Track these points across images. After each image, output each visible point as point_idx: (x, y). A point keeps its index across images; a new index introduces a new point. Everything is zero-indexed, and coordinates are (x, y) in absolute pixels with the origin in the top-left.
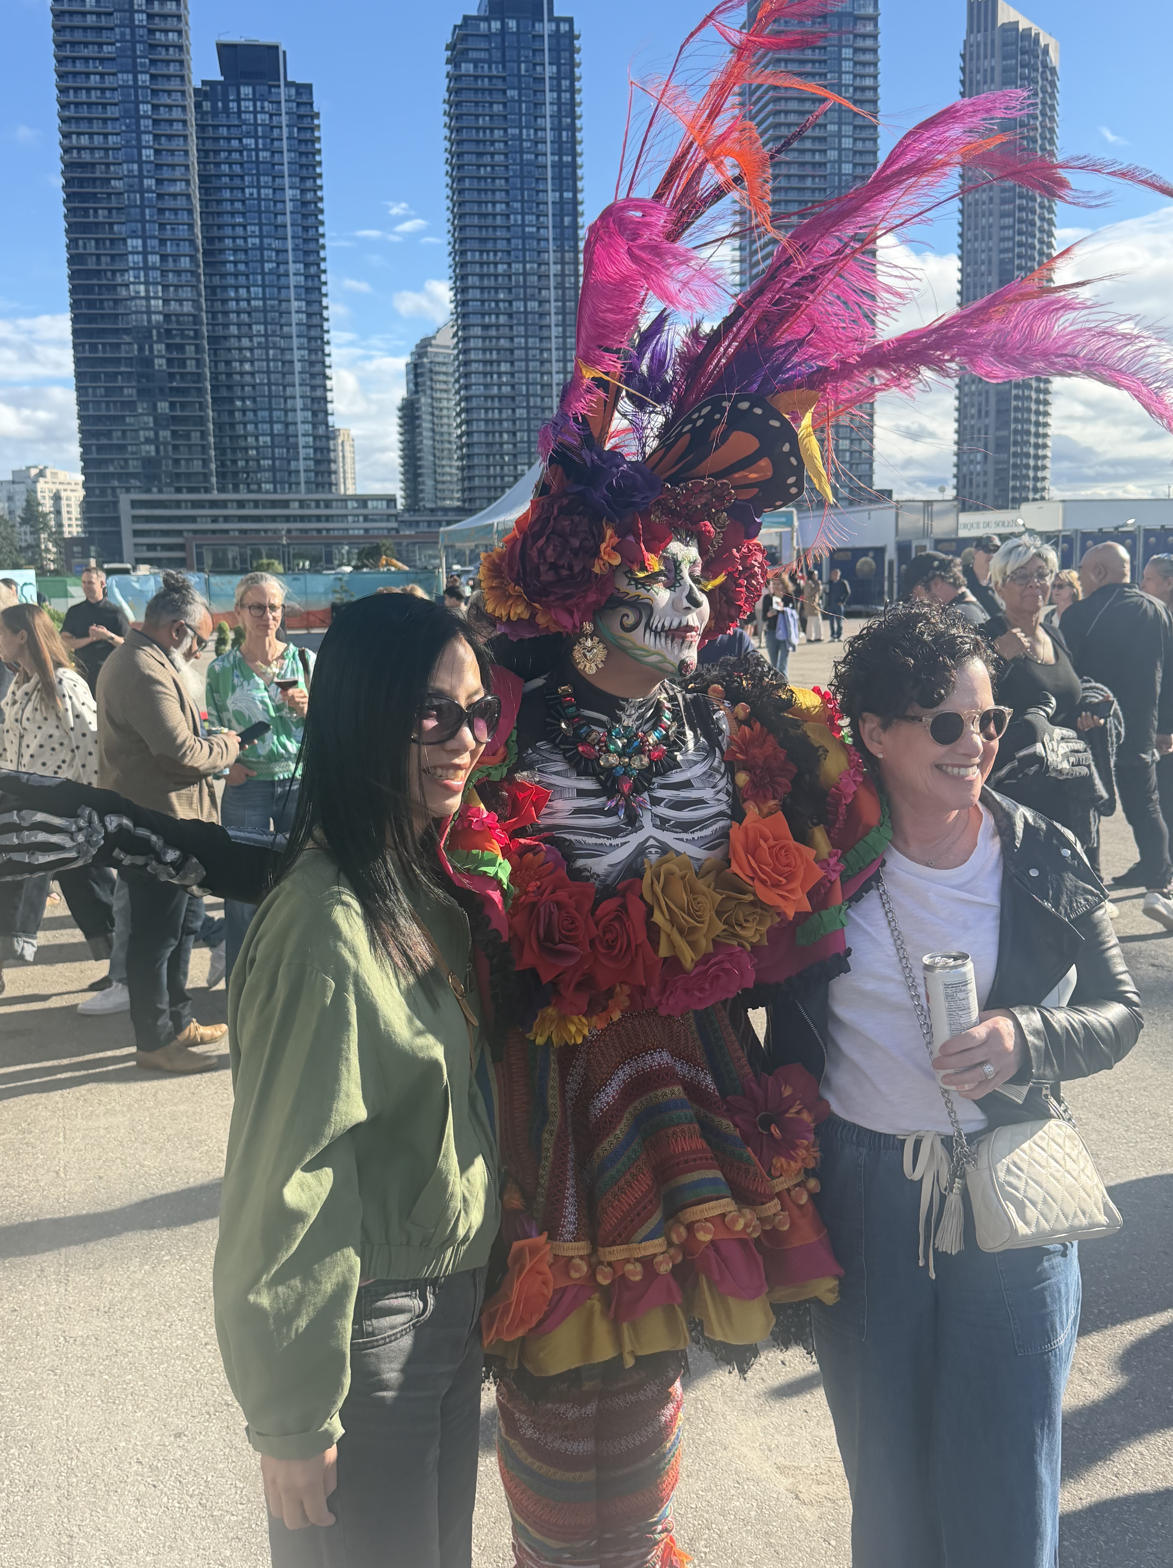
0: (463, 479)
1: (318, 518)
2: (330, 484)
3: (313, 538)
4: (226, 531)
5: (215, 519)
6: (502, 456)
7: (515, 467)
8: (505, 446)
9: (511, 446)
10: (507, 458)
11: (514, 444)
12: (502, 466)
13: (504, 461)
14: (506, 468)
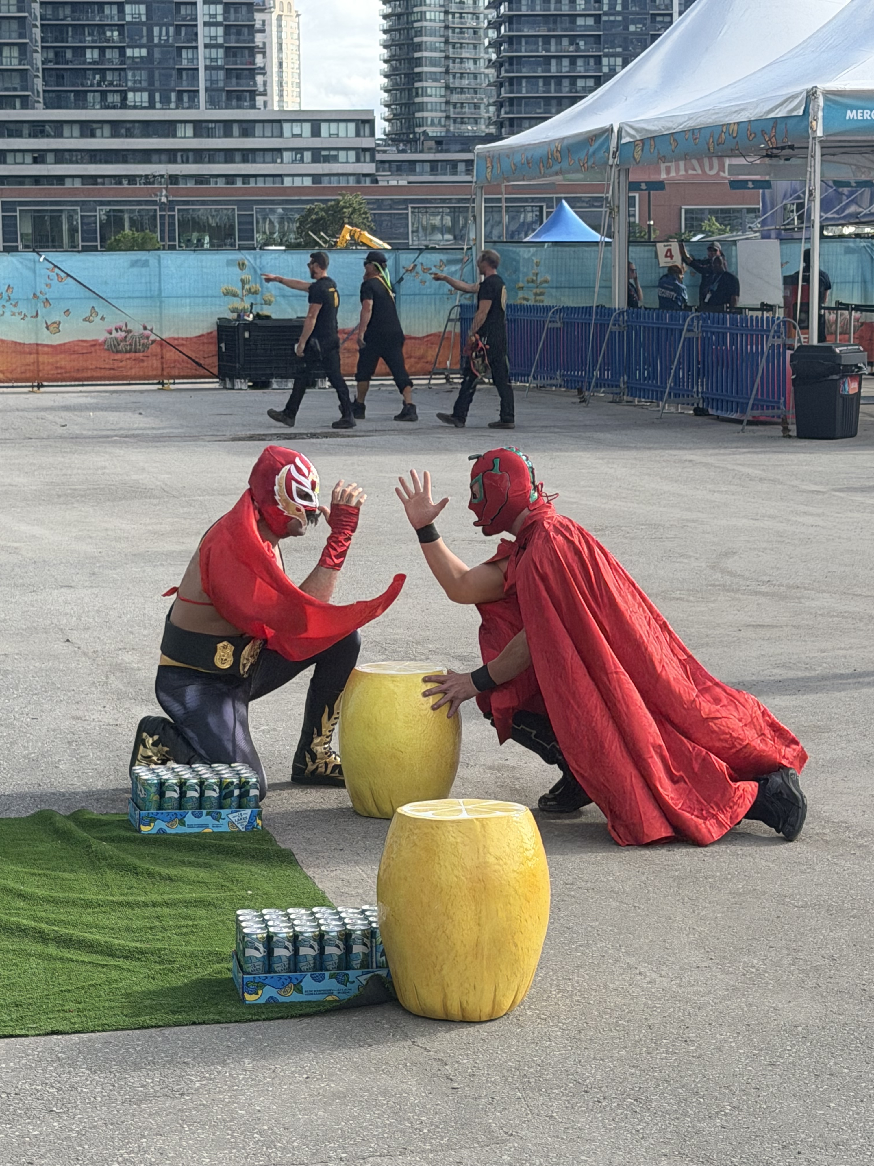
0: (499, 85)
1: (229, 155)
2: (253, 94)
3: (218, 191)
4: (60, 179)
5: (39, 156)
6: (573, 39)
7: (598, 60)
8: (580, 21)
9: (590, 21)
10: (582, 43)
11: (597, 18)
12: (573, 60)
13: (578, 50)
14: (580, 62)
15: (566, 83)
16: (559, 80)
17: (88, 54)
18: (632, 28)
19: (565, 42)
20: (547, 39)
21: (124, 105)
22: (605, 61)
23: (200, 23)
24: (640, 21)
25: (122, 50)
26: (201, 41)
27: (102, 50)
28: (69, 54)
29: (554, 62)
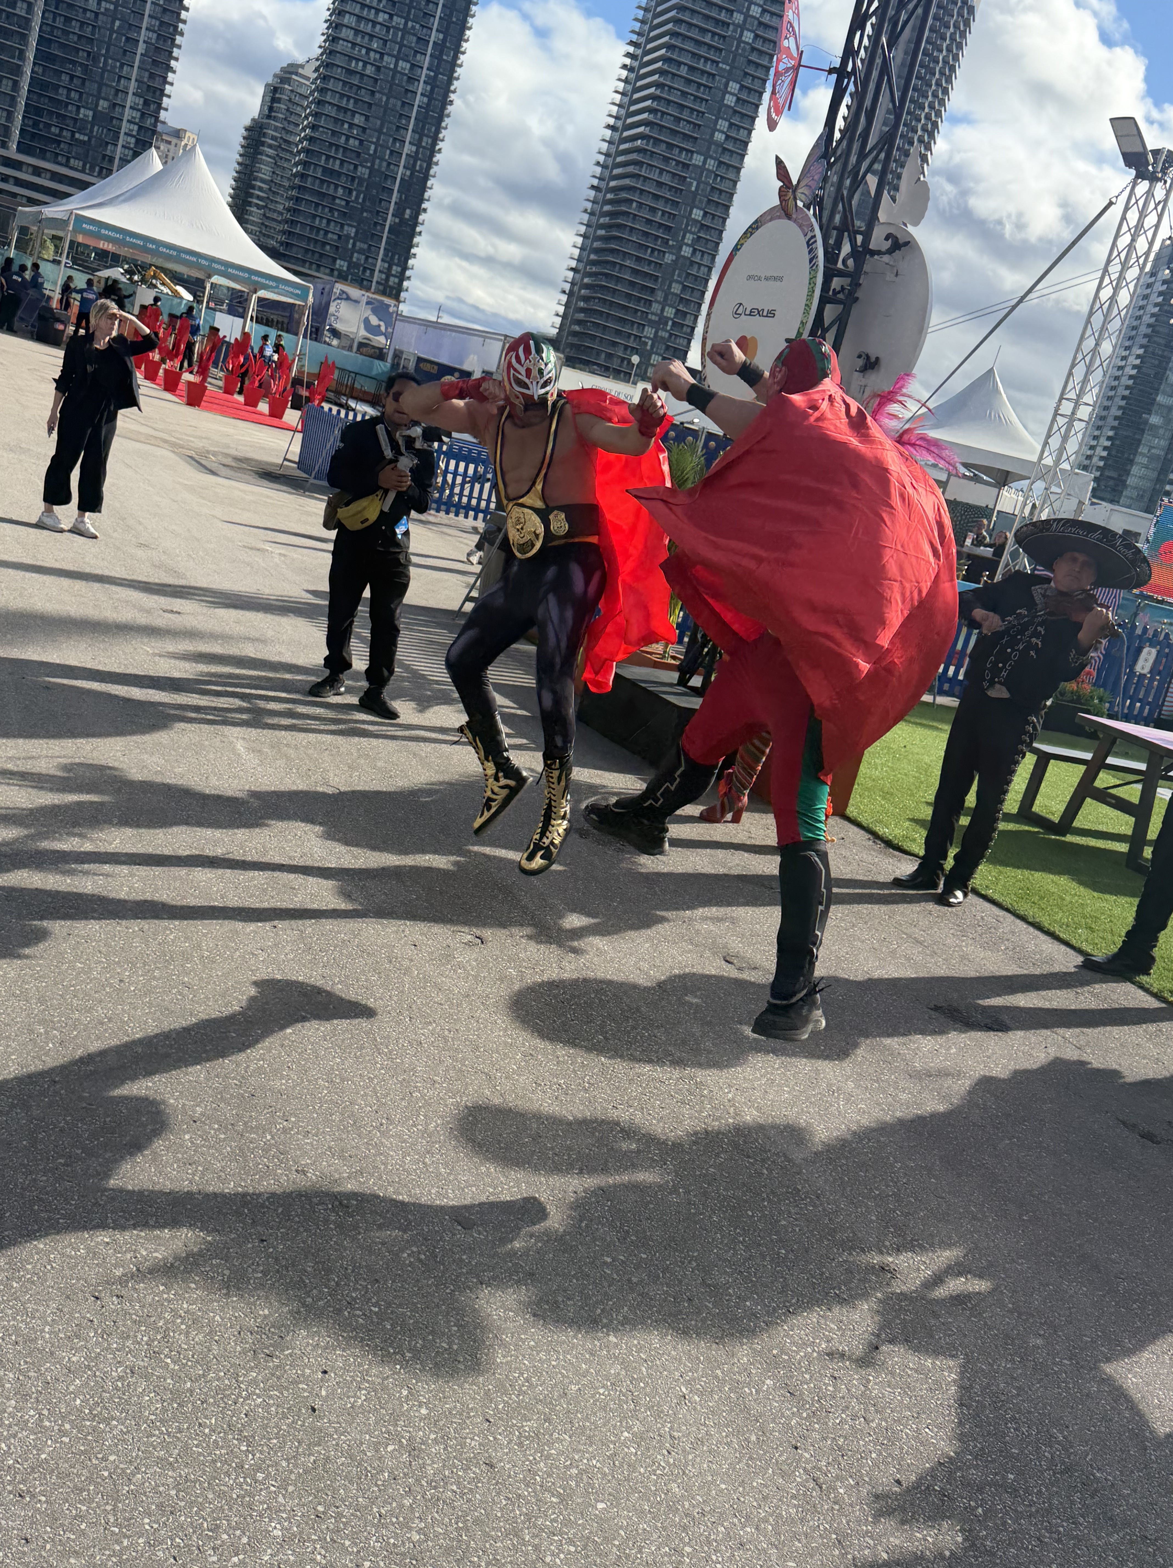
6: (331, 210)
7: (342, 225)
8: (338, 201)
9: (343, 203)
10: (336, 214)
11: (348, 202)
12: (329, 221)
13: (333, 216)
14: (332, 224)
15: (322, 232)
16: (319, 229)
17: (53, 129)
18: (365, 214)
19: (327, 210)
20: (317, 205)
21: (67, 165)
22: (346, 227)
23: (123, 131)
24: (371, 212)
25: (73, 133)
26: (121, 142)
27: (62, 129)
28: (41, 126)
29: (318, 219)
